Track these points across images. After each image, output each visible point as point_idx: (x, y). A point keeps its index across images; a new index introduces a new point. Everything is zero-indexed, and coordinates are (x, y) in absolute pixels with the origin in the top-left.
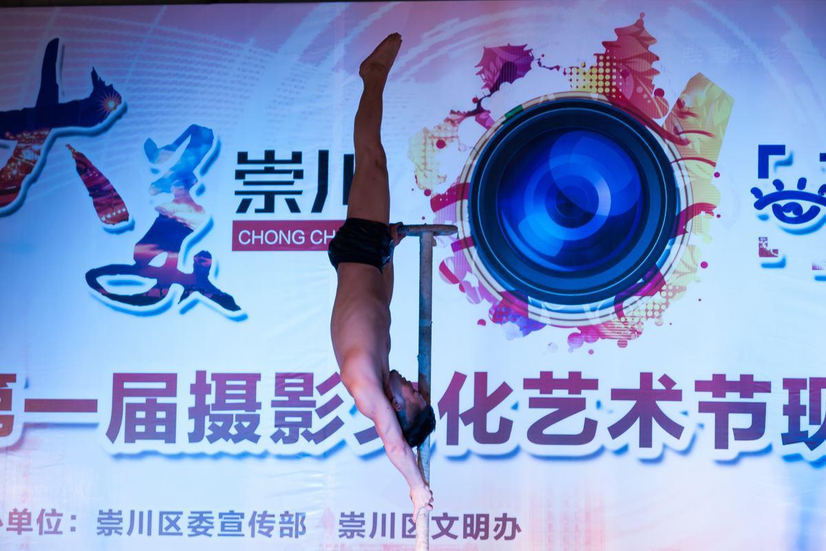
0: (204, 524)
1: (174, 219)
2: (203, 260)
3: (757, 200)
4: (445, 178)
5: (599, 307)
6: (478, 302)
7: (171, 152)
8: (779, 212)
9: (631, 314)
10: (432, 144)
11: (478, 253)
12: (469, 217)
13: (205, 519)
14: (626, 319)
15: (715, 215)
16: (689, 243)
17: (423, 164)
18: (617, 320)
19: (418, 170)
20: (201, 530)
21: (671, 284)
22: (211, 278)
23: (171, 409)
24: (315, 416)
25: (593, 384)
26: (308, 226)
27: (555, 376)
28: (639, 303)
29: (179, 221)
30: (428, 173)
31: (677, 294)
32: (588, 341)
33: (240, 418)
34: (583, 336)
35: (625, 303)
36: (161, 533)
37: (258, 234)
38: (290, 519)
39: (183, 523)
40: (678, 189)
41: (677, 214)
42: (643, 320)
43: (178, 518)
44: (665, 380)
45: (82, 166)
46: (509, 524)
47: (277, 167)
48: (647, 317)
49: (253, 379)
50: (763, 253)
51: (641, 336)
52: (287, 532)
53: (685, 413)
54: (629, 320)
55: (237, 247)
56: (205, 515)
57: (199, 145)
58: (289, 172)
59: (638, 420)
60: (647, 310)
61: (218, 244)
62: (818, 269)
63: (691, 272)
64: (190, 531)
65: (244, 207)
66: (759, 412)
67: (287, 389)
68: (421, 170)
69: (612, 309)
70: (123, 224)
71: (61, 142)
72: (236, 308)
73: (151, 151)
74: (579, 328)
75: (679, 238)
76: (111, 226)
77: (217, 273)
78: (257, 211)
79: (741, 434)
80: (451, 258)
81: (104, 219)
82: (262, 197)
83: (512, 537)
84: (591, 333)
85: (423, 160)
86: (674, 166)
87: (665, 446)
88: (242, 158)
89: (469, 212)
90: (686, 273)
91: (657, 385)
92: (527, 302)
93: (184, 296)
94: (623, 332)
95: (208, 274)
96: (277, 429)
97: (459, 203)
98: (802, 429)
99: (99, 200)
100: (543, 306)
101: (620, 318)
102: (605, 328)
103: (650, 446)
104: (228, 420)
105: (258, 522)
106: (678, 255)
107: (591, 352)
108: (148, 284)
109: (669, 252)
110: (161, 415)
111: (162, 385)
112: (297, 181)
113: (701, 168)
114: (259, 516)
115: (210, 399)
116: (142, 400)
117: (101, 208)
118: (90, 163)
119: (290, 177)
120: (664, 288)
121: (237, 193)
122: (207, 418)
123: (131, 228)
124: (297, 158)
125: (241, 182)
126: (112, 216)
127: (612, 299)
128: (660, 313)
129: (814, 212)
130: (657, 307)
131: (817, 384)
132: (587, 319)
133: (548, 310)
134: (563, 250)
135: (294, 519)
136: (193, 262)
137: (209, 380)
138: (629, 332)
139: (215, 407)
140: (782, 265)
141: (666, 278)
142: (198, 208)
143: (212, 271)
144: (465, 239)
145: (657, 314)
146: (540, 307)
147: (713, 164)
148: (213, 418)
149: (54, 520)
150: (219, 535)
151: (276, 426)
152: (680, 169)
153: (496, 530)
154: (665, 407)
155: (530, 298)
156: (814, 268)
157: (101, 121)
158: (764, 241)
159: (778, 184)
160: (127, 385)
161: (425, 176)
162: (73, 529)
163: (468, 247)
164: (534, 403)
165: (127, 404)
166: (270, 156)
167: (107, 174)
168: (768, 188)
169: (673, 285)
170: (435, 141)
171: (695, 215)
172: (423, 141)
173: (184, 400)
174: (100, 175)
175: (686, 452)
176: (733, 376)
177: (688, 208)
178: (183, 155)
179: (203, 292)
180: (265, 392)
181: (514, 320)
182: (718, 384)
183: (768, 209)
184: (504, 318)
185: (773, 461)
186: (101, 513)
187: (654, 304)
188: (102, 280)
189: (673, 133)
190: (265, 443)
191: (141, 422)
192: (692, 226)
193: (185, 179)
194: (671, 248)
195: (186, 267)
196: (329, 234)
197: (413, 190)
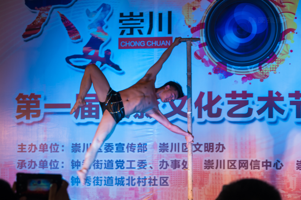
0: (110, 148)
1: (97, 38)
2: (108, 53)
4: (196, 21)
5: (253, 67)
6: (208, 66)
7: (95, 13)
9: (264, 70)
10: (191, 9)
11: (208, 48)
12: (205, 35)
13: (110, 146)
15: (295, 33)
16: (286, 43)
18: (260, 72)
20: (109, 150)
21: (279, 58)
22: (111, 59)
23: (97, 107)
25: (251, 95)
26: (146, 39)
27: (237, 93)
28: (268, 65)
29: (99, 38)
30: (189, 19)
31: (282, 62)
32: (249, 80)
34: (247, 78)
35: (263, 66)
38: (141, 146)
39: (103, 148)
40: (282, 23)
41: (281, 32)
42: (269, 72)
44: (278, 93)
45: (63, 19)
46: (221, 147)
47: (134, 18)
48: (271, 70)
51: (269, 77)
52: (140, 150)
53: (285, 105)
54: (264, 72)
55: (120, 47)
56: (110, 145)
57: (106, 11)
58: (138, 20)
59: (268, 108)
60: (270, 68)
61: (113, 47)
63: (287, 54)
64: (105, 151)
65: (122, 33)
68: (187, 18)
69: (258, 68)
70: (79, 40)
71: (55, 10)
72: (120, 70)
73: (88, 13)
74: (246, 75)
75: (282, 41)
76: (74, 41)
77: (113, 57)
78: (128, 34)
80: (198, 50)
81: (71, 38)
82: (129, 29)
83: (222, 151)
84: (250, 77)
85: (187, 15)
86: (280, 15)
87: (278, 118)
88: (122, 15)
89: (205, 33)
90: (285, 54)
91: (275, 95)
92: (226, 66)
93: (102, 65)
94: (262, 76)
97: (201, 30)
99: (70, 31)
102: (255, 75)
103: (272, 117)
105: (130, 147)
106: (282, 48)
107: (250, 84)
108: (89, 61)
109: (278, 47)
110: (94, 109)
111: (94, 98)
112: (142, 23)
113: (290, 16)
114: (130, 145)
117: (70, 34)
118: (66, 18)
119: (139, 22)
120: (277, 60)
121: (120, 28)
123: (82, 41)
124: (141, 14)
125: (121, 24)
126: (75, 37)
127: (258, 64)
130: (274, 67)
132: (249, 72)
133: (234, 68)
134: (239, 47)
135: (143, 146)
136: (104, 53)
138: (264, 76)
141: (277, 56)
142: (106, 34)
143: (111, 57)
144: (203, 43)
145: (274, 69)
146: (231, 67)
147: (294, 14)
149: (56, 147)
150: (116, 152)
152: (282, 16)
153: (216, 149)
154: (278, 103)
155: (228, 65)
157: (70, 2)
162: (63, 150)
163: (204, 46)
164: (230, 102)
166: (131, 14)
167: (72, 21)
169: (280, 58)
170: (192, 7)
171: (288, 33)
172: (187, 8)
174: (70, 22)
175: (285, 119)
177: (285, 31)
178: (100, 14)
179: (108, 64)
181: (222, 72)
182: (297, 94)
184: (218, 72)
186: (73, 144)
187: (273, 66)
188: (71, 60)
189: (279, 3)
190: (132, 119)
191: (86, 111)
192: (287, 37)
193: (101, 23)
194: (279, 45)
195: (102, 55)
196: (154, 42)
197: (184, 25)
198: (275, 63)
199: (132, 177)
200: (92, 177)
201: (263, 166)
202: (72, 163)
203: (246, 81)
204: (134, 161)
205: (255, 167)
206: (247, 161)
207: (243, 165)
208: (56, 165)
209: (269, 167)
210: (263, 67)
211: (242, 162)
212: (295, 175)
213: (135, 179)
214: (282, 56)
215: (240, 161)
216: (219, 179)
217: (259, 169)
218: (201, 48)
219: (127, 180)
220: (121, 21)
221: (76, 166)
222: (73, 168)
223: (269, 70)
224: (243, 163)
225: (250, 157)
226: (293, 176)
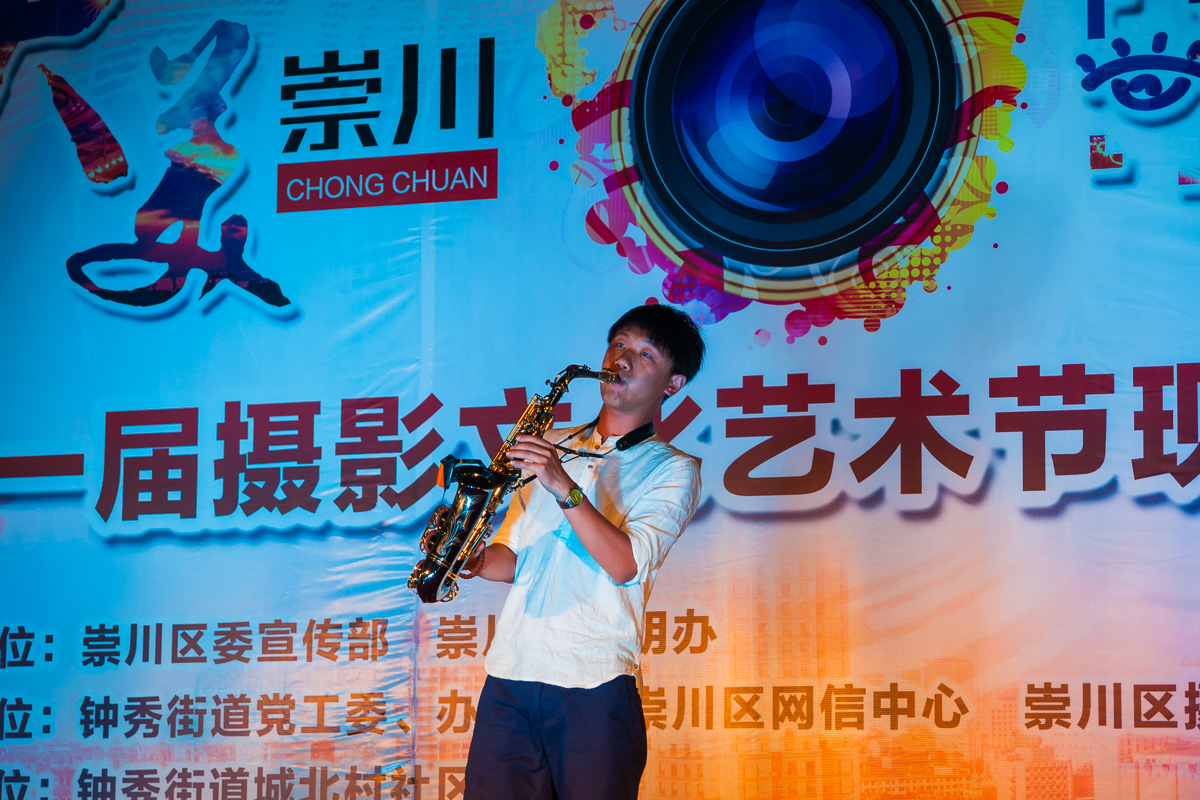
0: (238, 643)
1: (194, 168)
2: (235, 230)
3: (1087, 74)
4: (593, 76)
5: (835, 265)
6: (645, 270)
7: (187, 65)
8: (1123, 93)
9: (884, 276)
10: (574, 22)
11: (645, 192)
13: (238, 635)
14: (877, 284)
15: (1019, 103)
16: (978, 153)
17: (559, 55)
18: (863, 286)
19: (553, 66)
20: (234, 652)
21: (949, 223)
22: (246, 257)
23: (190, 464)
24: (401, 465)
25: (826, 393)
26: (387, 166)
27: (767, 383)
28: (899, 256)
29: (201, 170)
30: (568, 70)
31: (959, 238)
32: (817, 324)
33: (290, 474)
34: (810, 316)
35: (876, 259)
36: (175, 659)
37: (315, 183)
38: (365, 630)
39: (207, 642)
40: (958, 65)
41: (956, 107)
42: (904, 284)
43: (199, 635)
44: (943, 380)
45: (61, 96)
46: (697, 627)
47: (343, 76)
48: (911, 279)
49: (310, 410)
50: (1098, 161)
51: (902, 311)
52: (359, 651)
53: (975, 434)
54: (883, 285)
55: (284, 206)
56: (238, 629)
57: (229, 51)
58: (359, 83)
59: (899, 448)
60: (910, 268)
61: (257, 203)
62: (1189, 183)
63: (981, 202)
64: (216, 655)
65: (293, 144)
66: (1095, 426)
67: (359, 425)
68: (557, 66)
69: (855, 269)
70: (121, 181)
71: (31, 61)
72: (283, 301)
73: (160, 67)
74: (803, 302)
75: (961, 146)
76: (102, 186)
77: (255, 248)
78: (314, 147)
79: (1067, 465)
80: (604, 202)
81: (92, 175)
82: (321, 125)
83: (702, 648)
84: (822, 310)
85: (560, 50)
86: (952, 28)
87: (943, 490)
88: (292, 66)
89: (630, 126)
90: (973, 204)
91: (929, 390)
92: (722, 266)
93: (208, 288)
94: (872, 305)
95: (242, 251)
96: (345, 488)
97: (615, 113)
98: (1167, 451)
99: (83, 146)
100: (746, 270)
101: (867, 284)
102: (845, 301)
103: (918, 490)
104: (272, 477)
105: (317, 636)
106: (960, 172)
107: (823, 341)
108: (156, 271)
109: (945, 170)
110: (175, 474)
111: (177, 428)
112: (372, 97)
113: (995, 30)
114: (319, 627)
115: (246, 446)
116: (148, 452)
117: (88, 159)
118: (73, 90)
119: (360, 91)
120: (938, 229)
121: (285, 121)
122: (242, 476)
123: (131, 186)
124: (372, 59)
125: (290, 103)
126: (104, 169)
127: (855, 252)
128: (932, 271)
129: (1181, 87)
130: (926, 262)
131: (1190, 374)
132: (816, 288)
133: (755, 276)
134: (776, 178)
135: (370, 630)
136: (221, 234)
137: (244, 417)
138: (883, 306)
139: (254, 457)
140: (1128, 180)
141: (941, 214)
142: (228, 149)
143: (248, 246)
145: (926, 273)
146: (741, 272)
147: (1014, 21)
148: (251, 476)
149: (21, 644)
150: (260, 659)
151: (343, 484)
152: (961, 33)
153: (676, 637)
154: (942, 424)
155: (726, 260)
156: (1182, 181)
157: (87, 25)
158: (1098, 142)
159: (1121, 45)
160: (126, 430)
161: (563, 74)
162: (49, 657)
163: (629, 183)
164: (734, 429)
165: (125, 459)
166: (331, 59)
167: (96, 105)
168: (1103, 53)
169: (951, 223)
170: (578, 17)
171: (987, 107)
172: (560, 19)
173: (209, 450)
174: (88, 107)
175: (976, 498)
176: (1051, 368)
177: (974, 96)
178: (205, 68)
179: (235, 280)
180: (327, 431)
181: (701, 297)
182: (1028, 382)
183: (1105, 89)
184: (687, 294)
185: (1119, 508)
186: (89, 630)
187: (922, 256)
188: (90, 270)
190: (328, 512)
191: (145, 486)
193: (209, 106)
194: (948, 163)
195: (210, 240)
196: (421, 175)
197: (545, 97)
198: (928, 246)
199: (324, 770)
200: (162, 774)
201: (878, 712)
202: (83, 709)
203: (806, 330)
204: (335, 699)
205: (844, 720)
206: (809, 690)
207: (793, 709)
208: (18, 723)
209: (902, 719)
210: (879, 264)
211: (787, 696)
212: (1018, 750)
213: (336, 778)
214: (959, 211)
215: (777, 690)
216: (688, 772)
217: (860, 725)
218: (615, 192)
219: (303, 781)
220: (288, 93)
221: (98, 723)
222: (87, 733)
223: (904, 279)
224: (793, 699)
225: (821, 673)
226: (1011, 759)
